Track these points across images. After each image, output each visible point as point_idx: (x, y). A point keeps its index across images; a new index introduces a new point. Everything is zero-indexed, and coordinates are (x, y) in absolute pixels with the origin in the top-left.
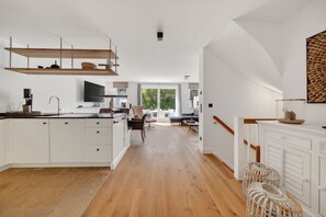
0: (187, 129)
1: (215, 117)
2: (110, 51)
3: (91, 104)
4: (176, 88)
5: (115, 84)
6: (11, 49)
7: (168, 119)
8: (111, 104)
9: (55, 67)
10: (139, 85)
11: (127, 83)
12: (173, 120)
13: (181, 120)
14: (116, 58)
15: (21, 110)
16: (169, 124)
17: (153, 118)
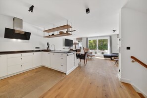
0: (114, 62)
1: (132, 57)
2: (68, 25)
3: (68, 47)
4: (108, 38)
5: (77, 39)
6: (44, 31)
7: (103, 55)
8: (75, 47)
9: (53, 35)
10: (87, 38)
11: (82, 38)
12: (105, 56)
13: (110, 57)
14: (71, 27)
15: (46, 49)
16: (103, 58)
17: (93, 54)
